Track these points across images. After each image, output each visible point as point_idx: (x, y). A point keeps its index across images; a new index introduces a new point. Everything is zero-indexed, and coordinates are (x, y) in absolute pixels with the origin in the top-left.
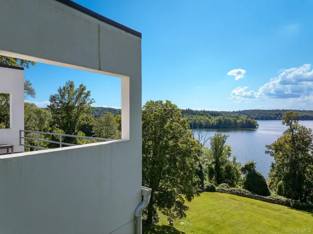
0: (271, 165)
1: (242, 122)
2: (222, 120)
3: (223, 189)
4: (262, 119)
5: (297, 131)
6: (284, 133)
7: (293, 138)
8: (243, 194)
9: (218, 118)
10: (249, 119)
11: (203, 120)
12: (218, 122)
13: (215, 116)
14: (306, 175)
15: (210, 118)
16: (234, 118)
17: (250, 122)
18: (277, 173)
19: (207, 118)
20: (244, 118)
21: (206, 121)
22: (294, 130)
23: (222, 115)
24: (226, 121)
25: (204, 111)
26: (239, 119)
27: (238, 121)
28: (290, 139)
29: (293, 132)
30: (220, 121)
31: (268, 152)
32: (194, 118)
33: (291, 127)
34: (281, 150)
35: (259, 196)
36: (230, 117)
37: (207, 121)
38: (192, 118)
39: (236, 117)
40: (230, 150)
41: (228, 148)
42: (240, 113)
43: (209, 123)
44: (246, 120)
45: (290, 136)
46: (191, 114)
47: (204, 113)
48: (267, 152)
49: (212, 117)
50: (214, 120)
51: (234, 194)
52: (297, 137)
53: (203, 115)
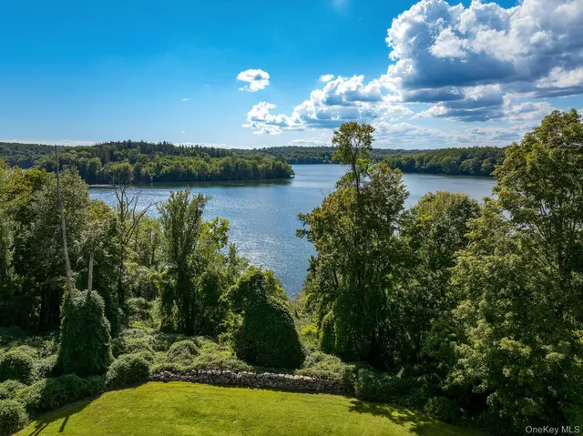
0: (308, 265)
1: (266, 168)
2: (231, 165)
3: (170, 369)
4: (301, 162)
5: (368, 179)
6: (339, 183)
7: (359, 196)
8: (228, 376)
9: (222, 161)
10: (279, 162)
11: (194, 164)
12: (222, 168)
13: (218, 157)
14: (387, 291)
15: (207, 161)
16: (253, 161)
17: (279, 167)
18: (322, 284)
19: (202, 162)
20: (269, 159)
21: (199, 168)
22: (361, 176)
23: (231, 155)
24: (237, 166)
25: (197, 148)
26: (262, 163)
27: (260, 166)
28: (353, 199)
29: (358, 181)
30: (227, 166)
31: (304, 232)
32: (177, 160)
33: (354, 168)
34: (331, 231)
35: (274, 375)
36: (246, 158)
37: (203, 166)
38: (172, 162)
39: (257, 158)
40: (226, 229)
41: (223, 224)
42: (264, 151)
43: (206, 170)
44: (274, 164)
45: (353, 191)
46: (170, 154)
47: (197, 151)
48: (301, 233)
49: (211, 160)
50: (215, 166)
51: (203, 382)
52: (370, 194)
53: (194, 155)
